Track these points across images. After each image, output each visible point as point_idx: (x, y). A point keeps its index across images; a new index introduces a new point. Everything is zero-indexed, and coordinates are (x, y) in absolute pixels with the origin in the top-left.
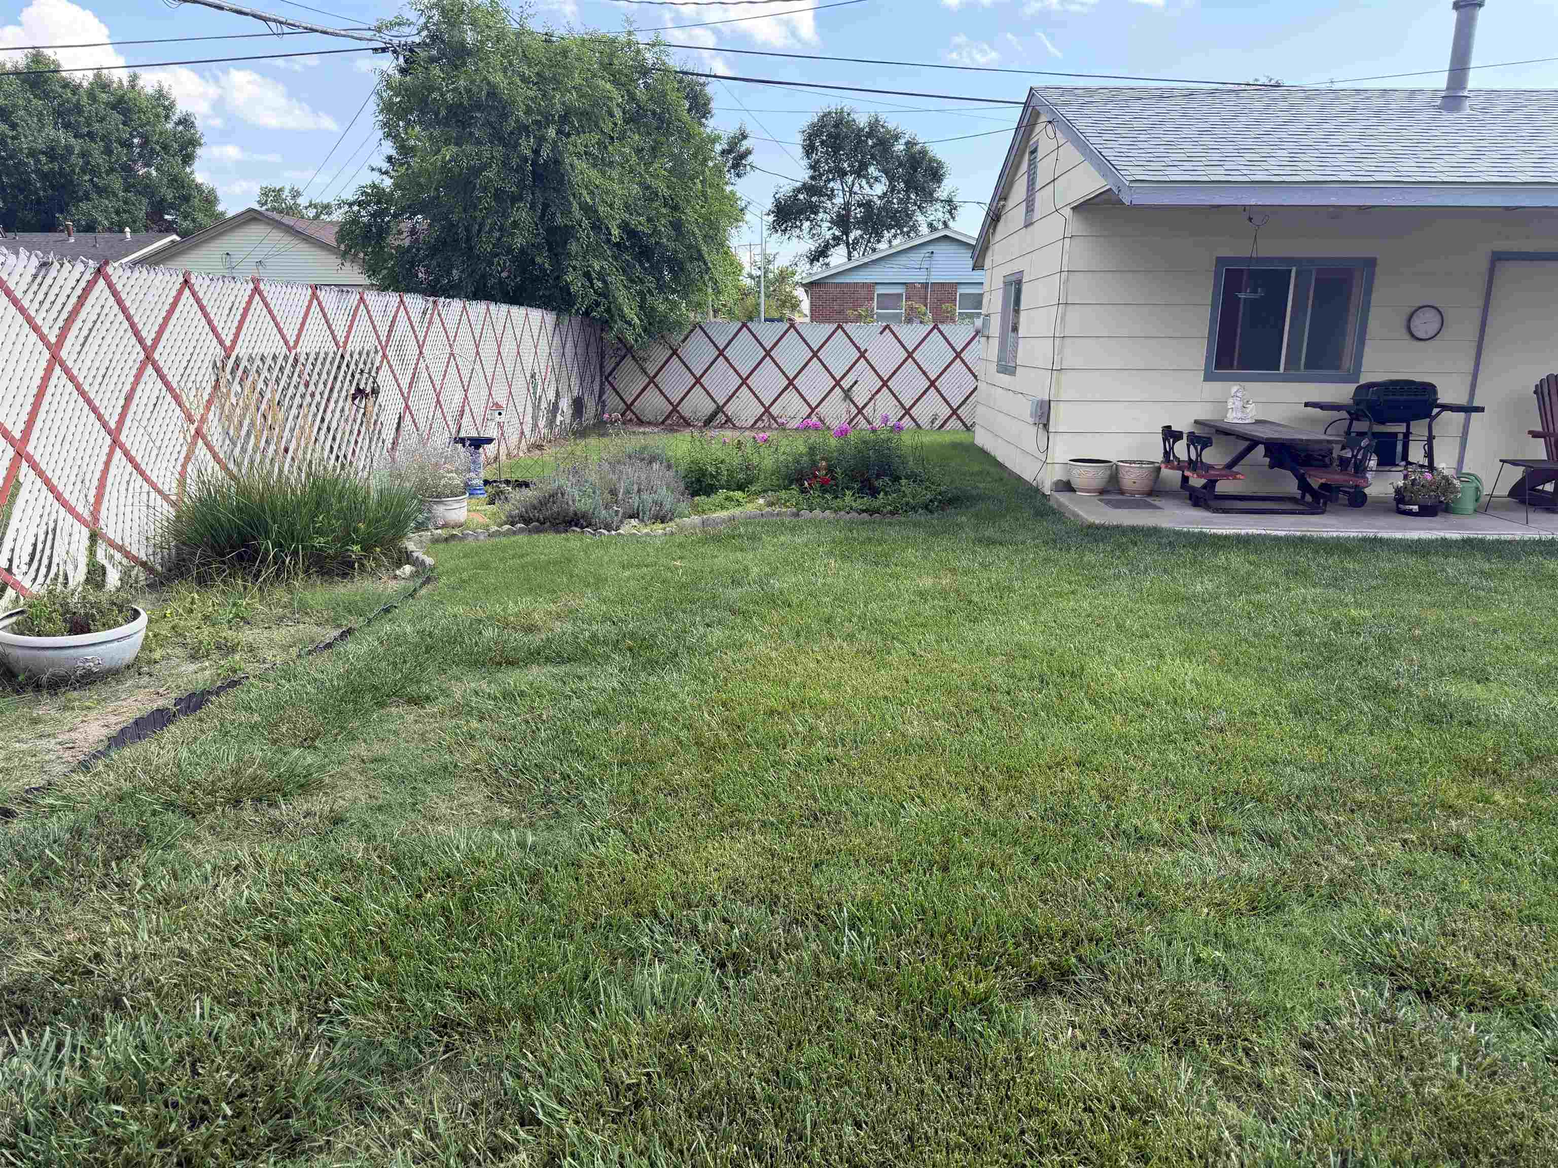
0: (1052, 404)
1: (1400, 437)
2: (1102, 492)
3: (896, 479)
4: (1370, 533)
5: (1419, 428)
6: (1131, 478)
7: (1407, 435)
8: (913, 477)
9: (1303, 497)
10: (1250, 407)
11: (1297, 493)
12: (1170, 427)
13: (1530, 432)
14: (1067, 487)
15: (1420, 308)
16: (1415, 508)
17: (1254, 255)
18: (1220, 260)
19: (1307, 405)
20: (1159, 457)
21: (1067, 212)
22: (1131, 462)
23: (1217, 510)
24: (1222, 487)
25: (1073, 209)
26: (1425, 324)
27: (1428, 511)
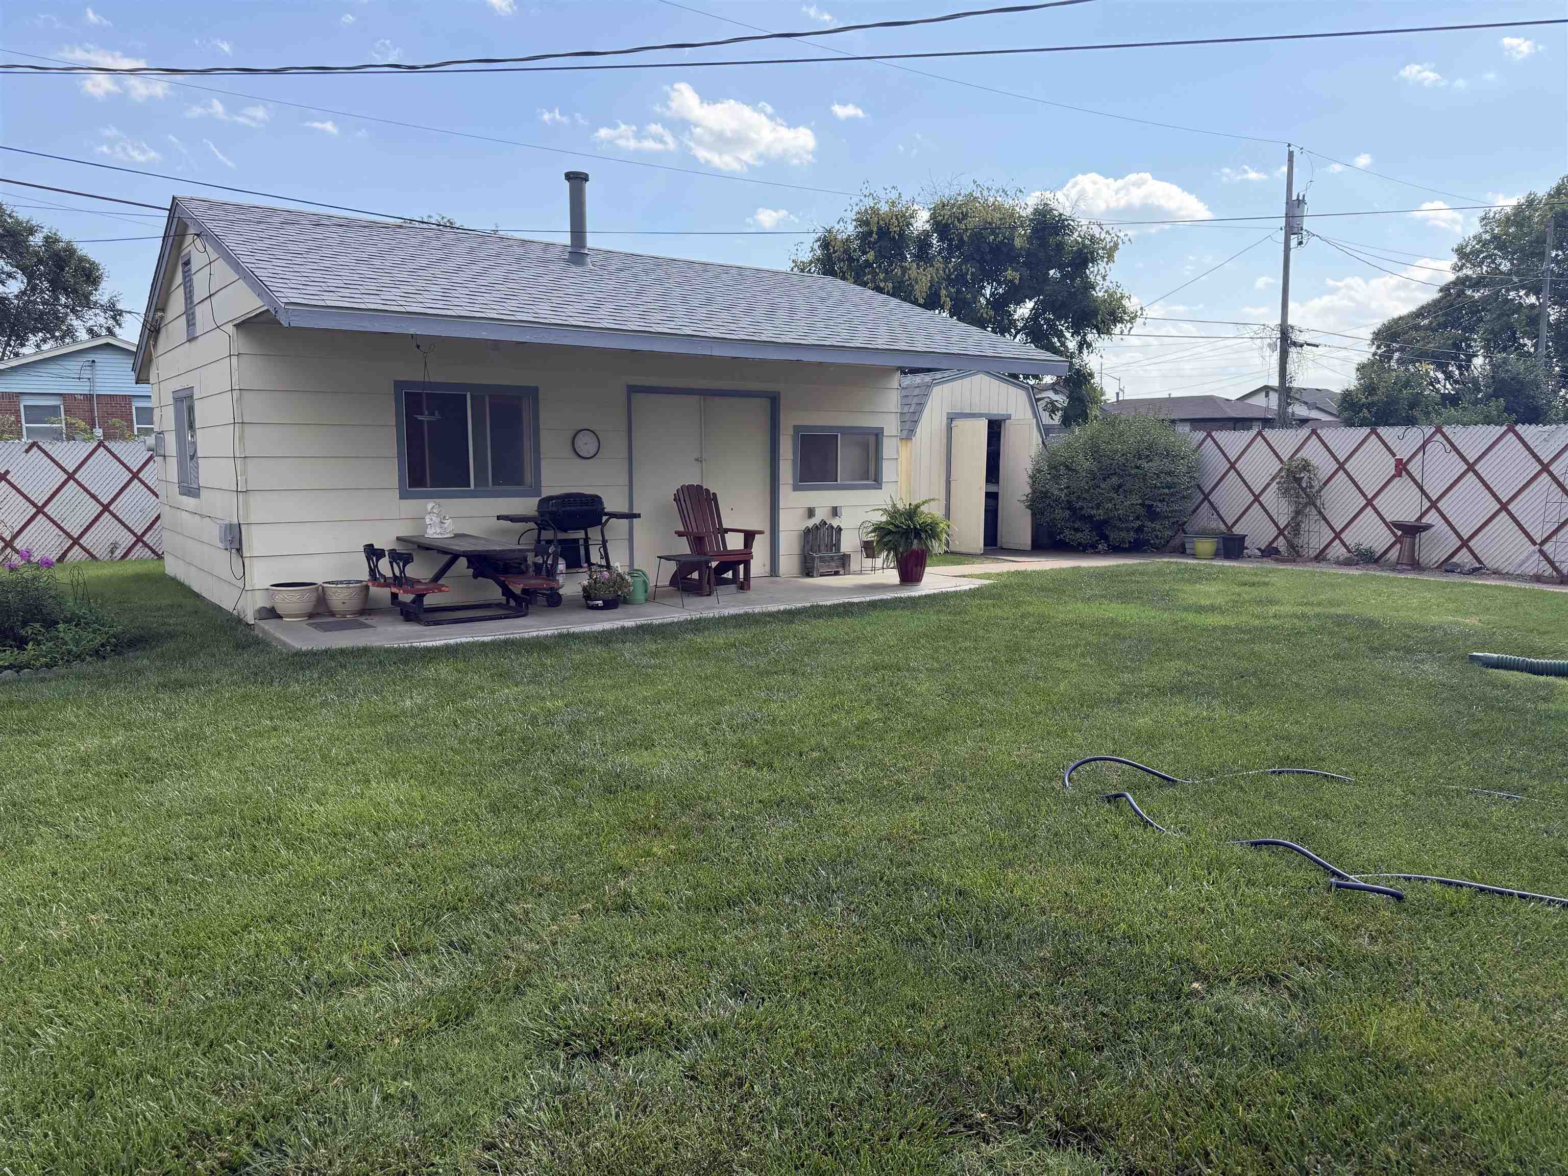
0: (243, 528)
1: (582, 542)
2: (311, 616)
3: (50, 624)
4: (564, 629)
5: (594, 533)
6: (340, 599)
7: (586, 540)
8: (73, 620)
9: (508, 602)
10: (448, 522)
11: (503, 600)
12: (372, 545)
13: (676, 532)
14: (271, 613)
15: (580, 431)
16: (600, 603)
17: (427, 380)
18: (398, 385)
19: (499, 518)
20: (365, 576)
21: (230, 328)
22: (337, 583)
23: (428, 624)
24: (430, 600)
25: (237, 326)
26: (586, 444)
27: (610, 604)
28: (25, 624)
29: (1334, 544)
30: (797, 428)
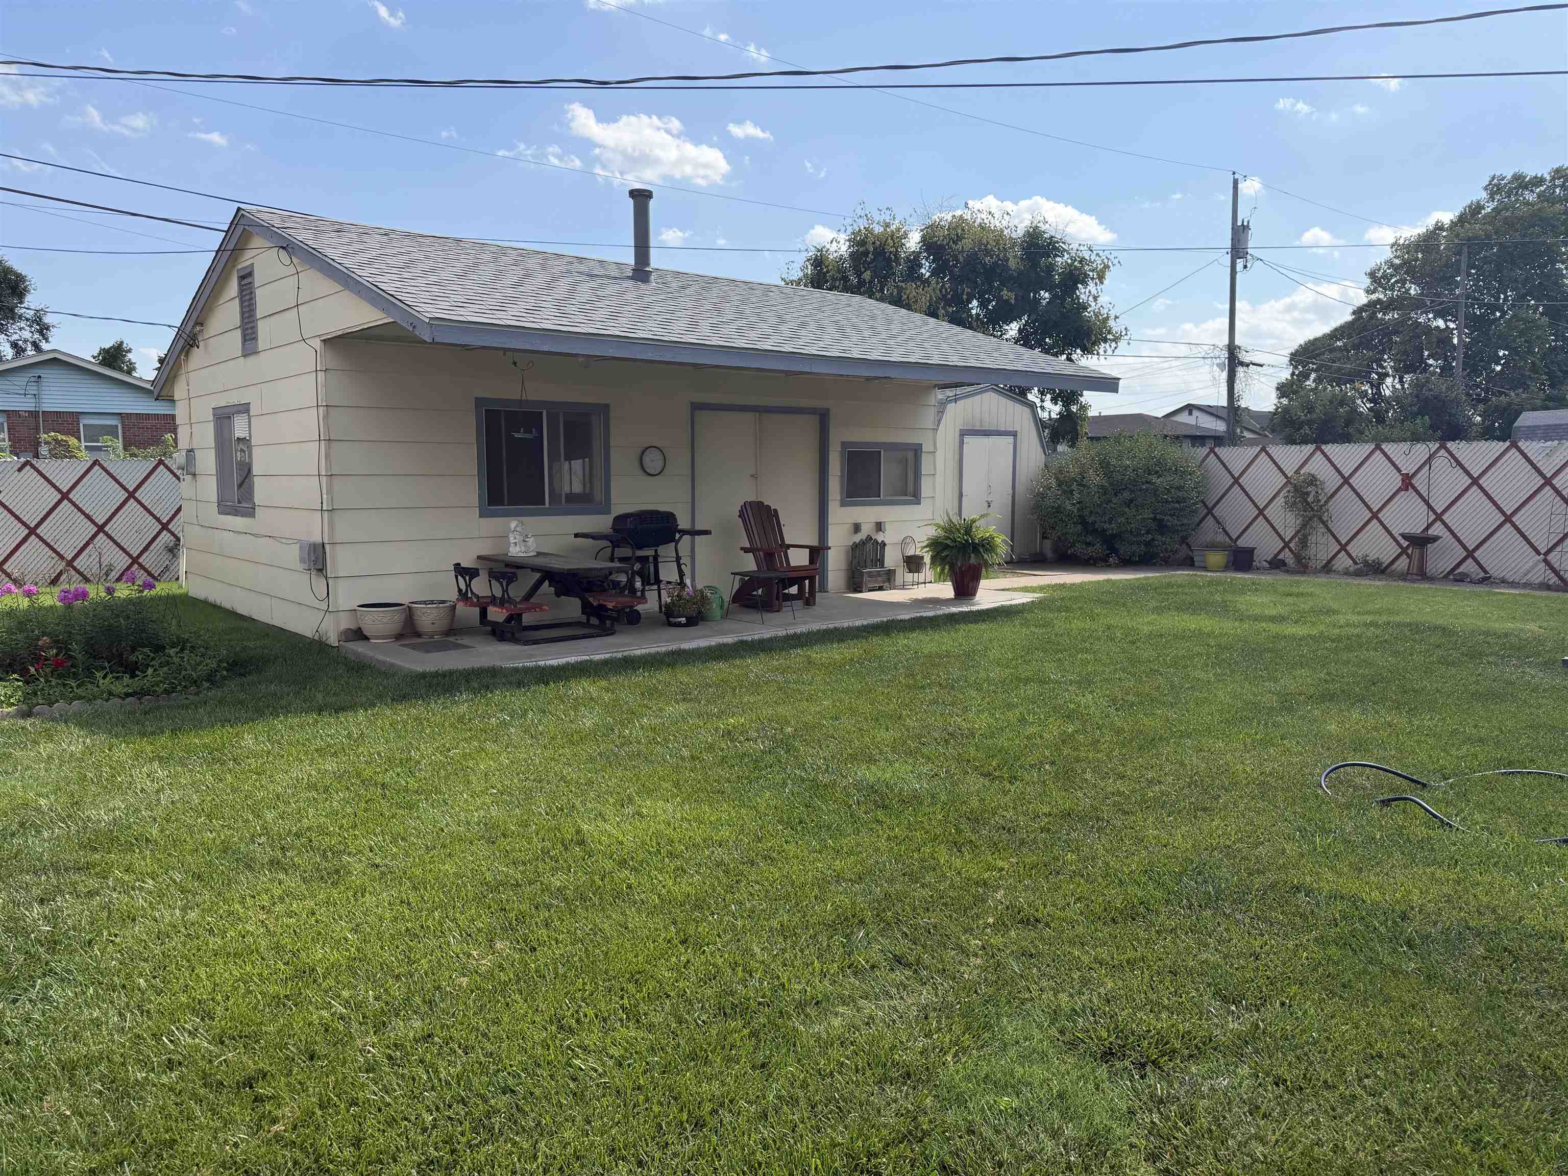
0: (327, 547)
1: (651, 559)
2: (399, 637)
5: (666, 551)
6: (428, 619)
7: (656, 557)
9: (588, 620)
10: (531, 540)
11: (584, 619)
12: (459, 564)
13: (742, 549)
14: (358, 635)
15: (647, 448)
16: (683, 620)
17: (524, 398)
18: (479, 402)
19: (576, 536)
20: (453, 595)
21: (317, 344)
22: (425, 603)
23: (527, 643)
24: (528, 619)
25: (324, 341)
26: (653, 461)
27: (692, 622)
28: (134, 649)
29: (1340, 556)
30: (844, 444)
